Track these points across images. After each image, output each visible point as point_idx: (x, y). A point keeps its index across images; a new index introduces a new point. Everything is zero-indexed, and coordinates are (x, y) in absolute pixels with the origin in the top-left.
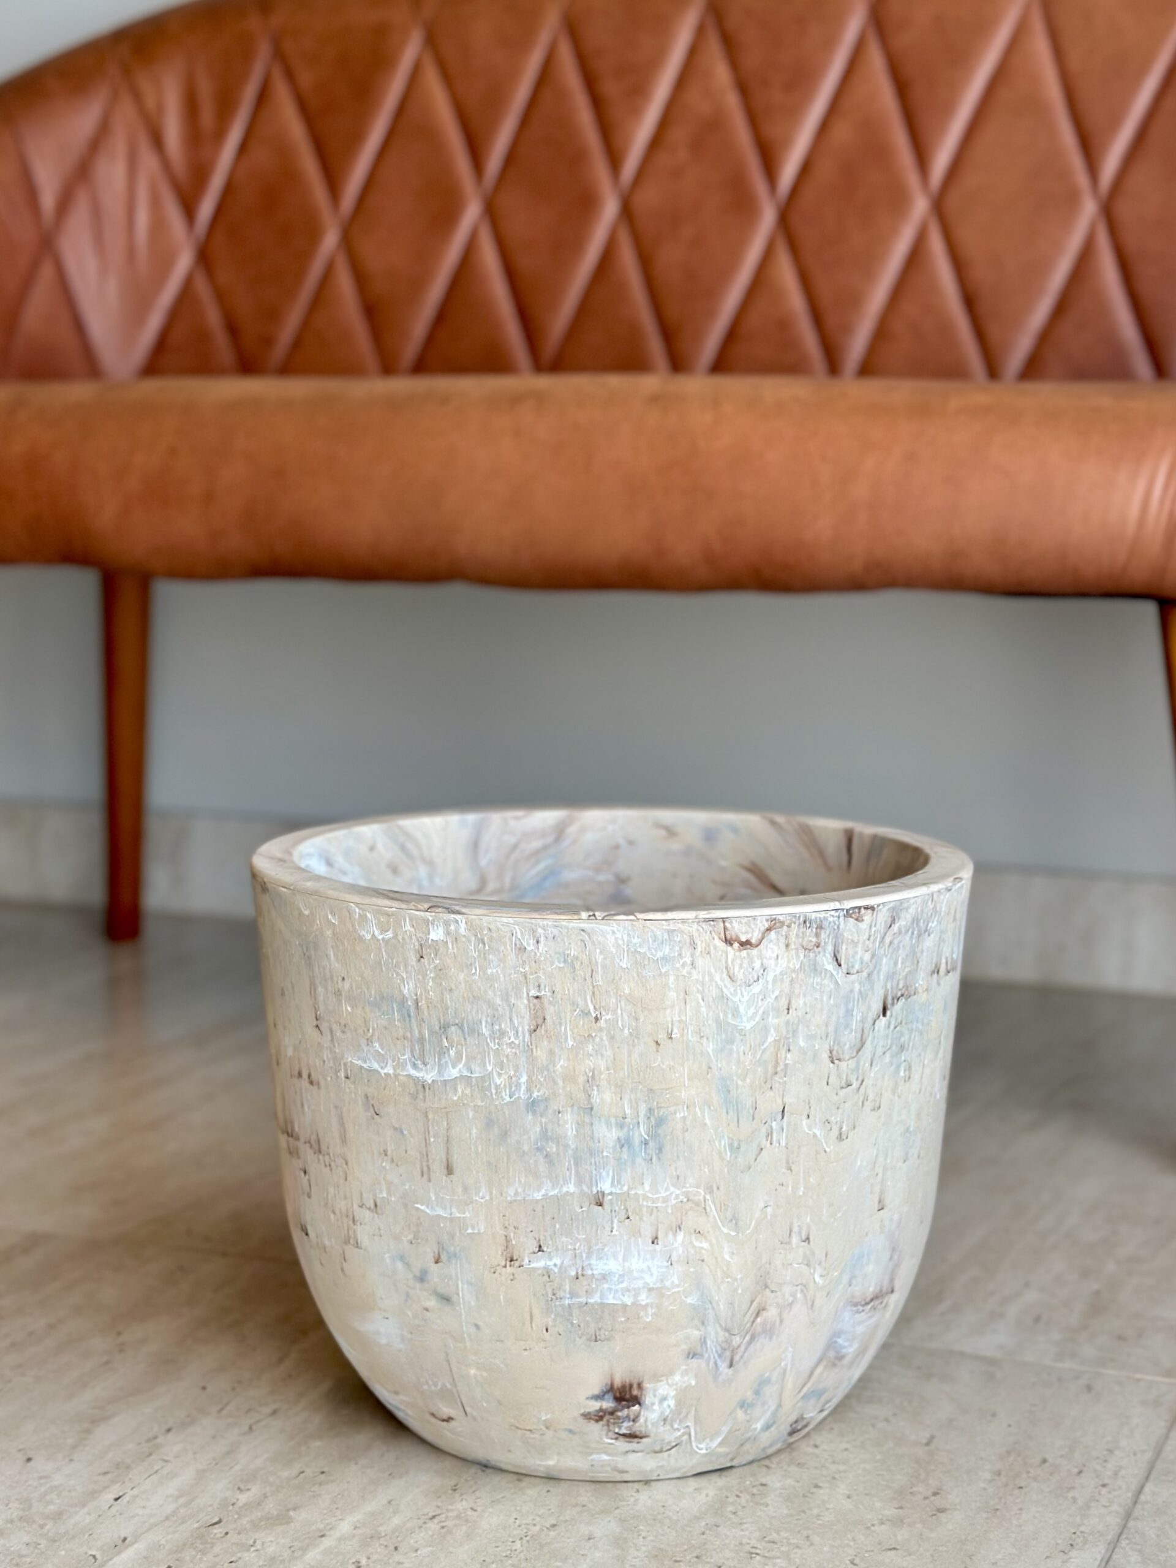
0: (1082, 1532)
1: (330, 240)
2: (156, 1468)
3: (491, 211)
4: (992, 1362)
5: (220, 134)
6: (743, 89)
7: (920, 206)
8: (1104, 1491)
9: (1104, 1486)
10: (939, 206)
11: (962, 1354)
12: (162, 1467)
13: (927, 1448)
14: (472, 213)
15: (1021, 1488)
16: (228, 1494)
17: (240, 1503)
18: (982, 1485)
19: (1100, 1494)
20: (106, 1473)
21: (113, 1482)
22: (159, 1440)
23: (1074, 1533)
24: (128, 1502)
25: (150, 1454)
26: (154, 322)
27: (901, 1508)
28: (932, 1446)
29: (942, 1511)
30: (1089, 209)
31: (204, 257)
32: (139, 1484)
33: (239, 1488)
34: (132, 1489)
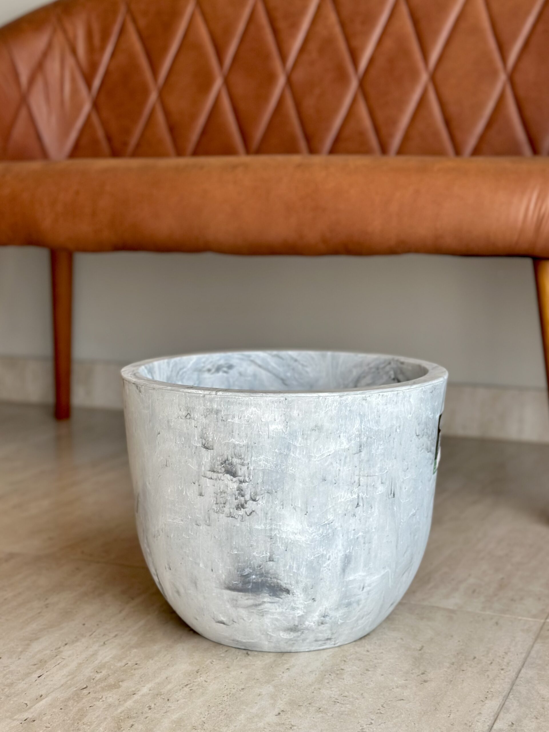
0: (491, 692)
1: (153, 97)
2: (58, 662)
3: (227, 82)
4: (452, 611)
5: (103, 48)
6: (343, 25)
7: (424, 77)
8: (502, 672)
9: (502, 669)
10: (433, 78)
11: (439, 608)
12: (61, 662)
13: (420, 652)
14: (218, 83)
15: (463, 670)
16: (91, 674)
17: (97, 679)
18: (446, 670)
19: (500, 673)
20: (35, 665)
21: (38, 668)
22: (61, 649)
23: (488, 692)
24: (44, 678)
25: (57, 656)
26: (73, 135)
27: (406, 680)
28: (422, 651)
29: (425, 681)
30: (503, 77)
31: (95, 105)
32: (50, 670)
33: (97, 672)
34: (47, 672)
